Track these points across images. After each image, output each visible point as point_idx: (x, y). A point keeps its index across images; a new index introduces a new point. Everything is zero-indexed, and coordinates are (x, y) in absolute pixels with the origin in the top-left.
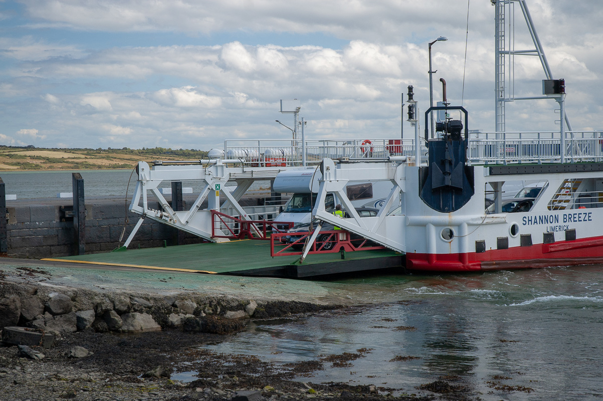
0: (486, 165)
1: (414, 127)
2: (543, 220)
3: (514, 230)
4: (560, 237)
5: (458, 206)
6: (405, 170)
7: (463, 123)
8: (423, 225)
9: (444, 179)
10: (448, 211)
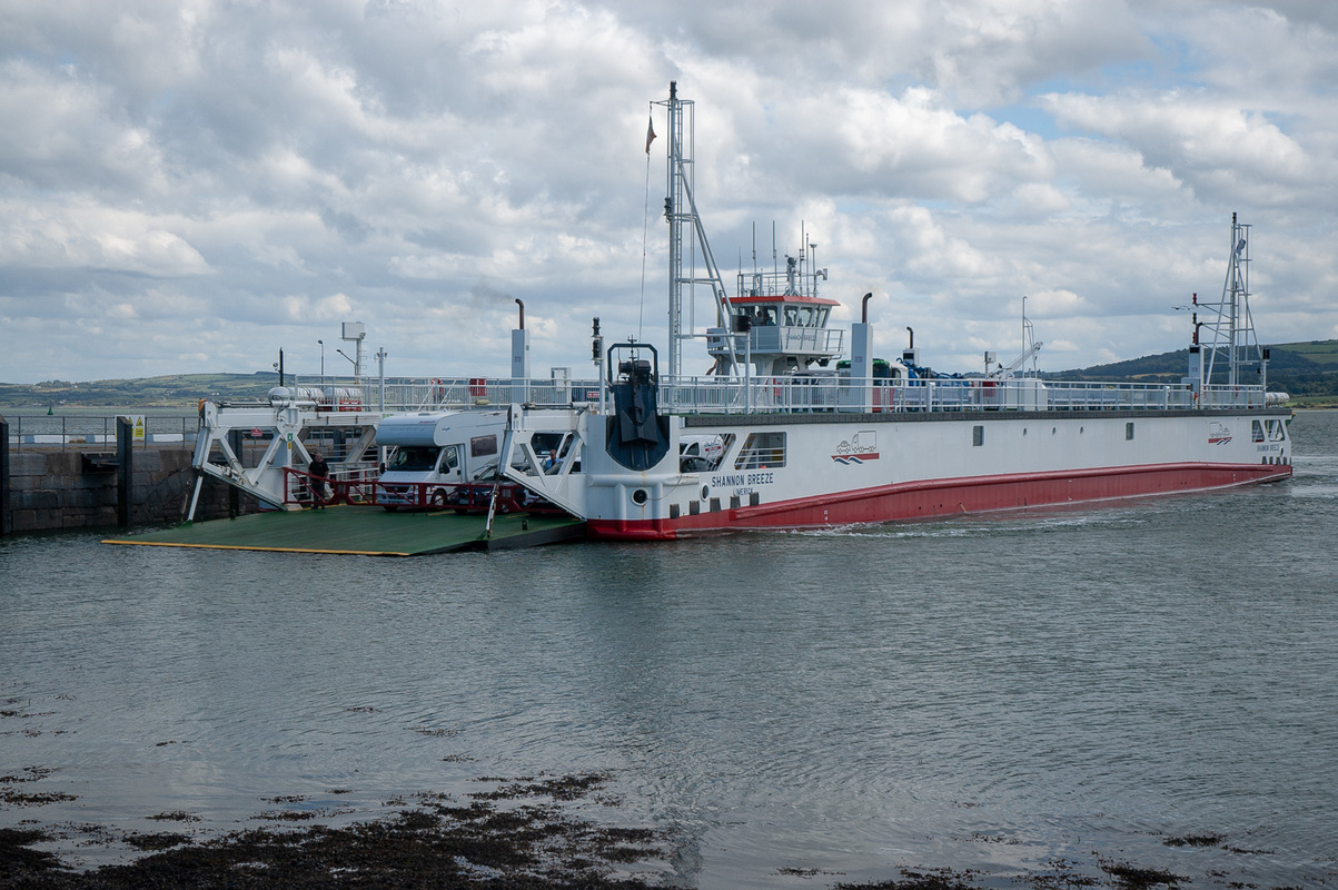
0: (681, 415)
1: (598, 368)
2: (731, 481)
3: (705, 492)
4: (745, 502)
5: (652, 463)
6: (588, 417)
7: (652, 365)
8: (612, 486)
9: (636, 431)
10: (641, 469)
